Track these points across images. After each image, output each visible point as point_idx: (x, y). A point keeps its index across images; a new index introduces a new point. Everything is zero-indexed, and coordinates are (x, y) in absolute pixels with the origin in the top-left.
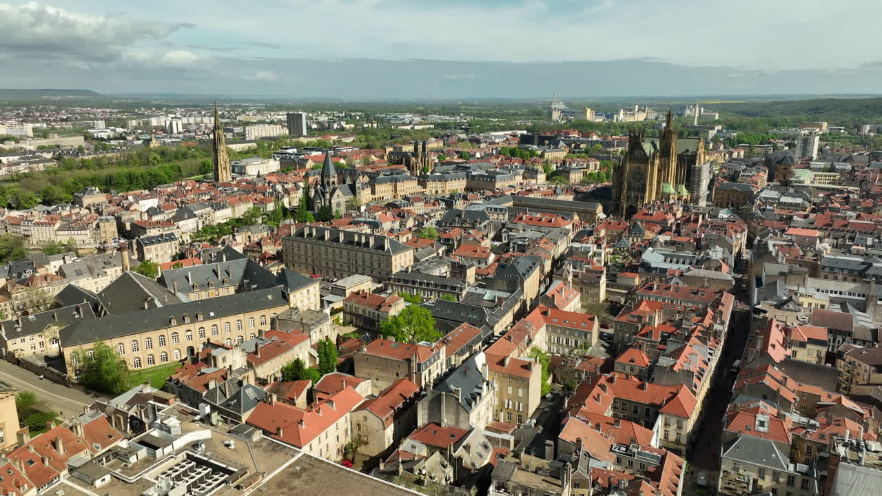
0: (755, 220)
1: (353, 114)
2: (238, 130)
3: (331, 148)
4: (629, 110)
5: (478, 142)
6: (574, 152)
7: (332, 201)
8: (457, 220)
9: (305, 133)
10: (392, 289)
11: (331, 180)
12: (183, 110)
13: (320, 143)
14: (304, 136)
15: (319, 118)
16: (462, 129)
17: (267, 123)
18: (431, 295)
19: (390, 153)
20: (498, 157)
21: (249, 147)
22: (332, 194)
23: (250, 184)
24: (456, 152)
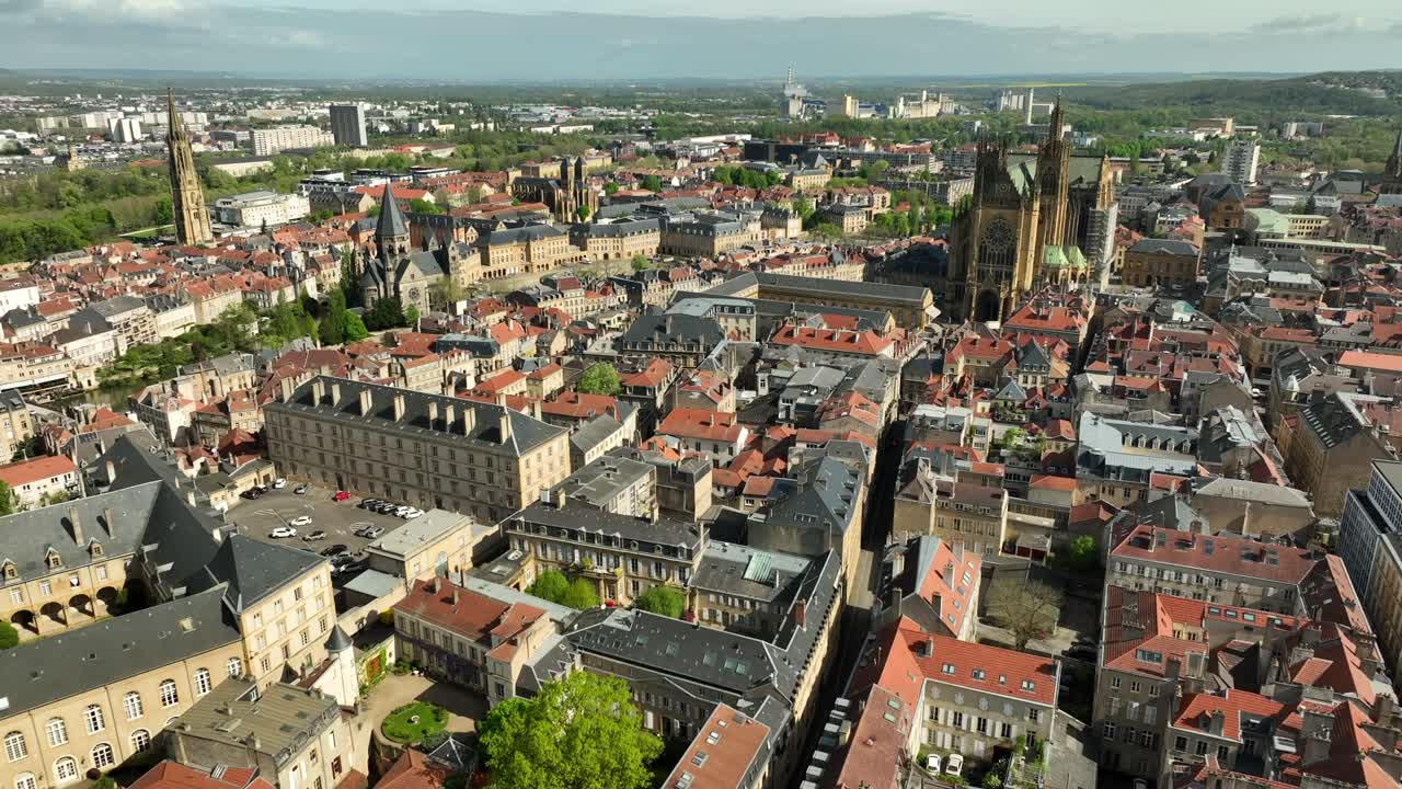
0: (1241, 324)
1: (453, 106)
2: (242, 135)
3: (408, 171)
4: (912, 98)
5: (671, 155)
6: (841, 175)
7: (401, 287)
8: (657, 338)
9: (364, 142)
10: (522, 549)
11: (397, 245)
12: (154, 98)
13: (391, 161)
14: (363, 148)
15: (394, 113)
16: (641, 132)
17: (300, 122)
18: (617, 566)
19: (518, 181)
20: (710, 186)
21: (260, 169)
22: (400, 273)
23: (241, 249)
24: (636, 176)
